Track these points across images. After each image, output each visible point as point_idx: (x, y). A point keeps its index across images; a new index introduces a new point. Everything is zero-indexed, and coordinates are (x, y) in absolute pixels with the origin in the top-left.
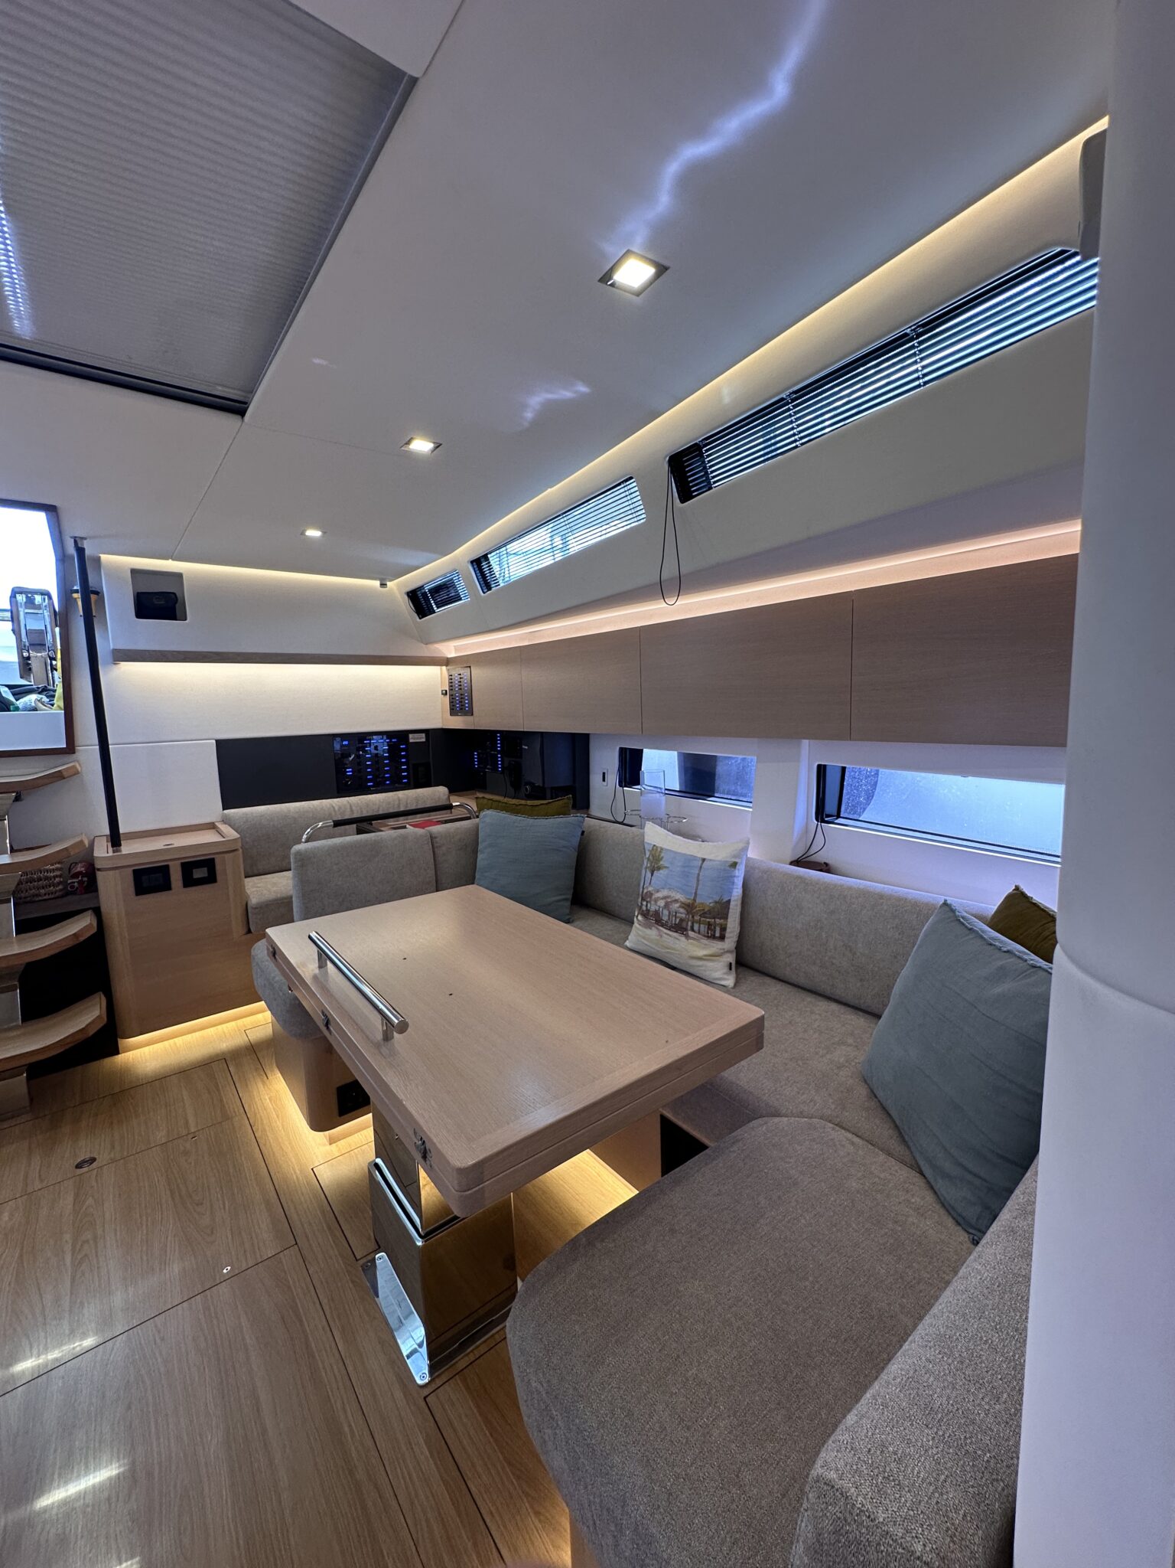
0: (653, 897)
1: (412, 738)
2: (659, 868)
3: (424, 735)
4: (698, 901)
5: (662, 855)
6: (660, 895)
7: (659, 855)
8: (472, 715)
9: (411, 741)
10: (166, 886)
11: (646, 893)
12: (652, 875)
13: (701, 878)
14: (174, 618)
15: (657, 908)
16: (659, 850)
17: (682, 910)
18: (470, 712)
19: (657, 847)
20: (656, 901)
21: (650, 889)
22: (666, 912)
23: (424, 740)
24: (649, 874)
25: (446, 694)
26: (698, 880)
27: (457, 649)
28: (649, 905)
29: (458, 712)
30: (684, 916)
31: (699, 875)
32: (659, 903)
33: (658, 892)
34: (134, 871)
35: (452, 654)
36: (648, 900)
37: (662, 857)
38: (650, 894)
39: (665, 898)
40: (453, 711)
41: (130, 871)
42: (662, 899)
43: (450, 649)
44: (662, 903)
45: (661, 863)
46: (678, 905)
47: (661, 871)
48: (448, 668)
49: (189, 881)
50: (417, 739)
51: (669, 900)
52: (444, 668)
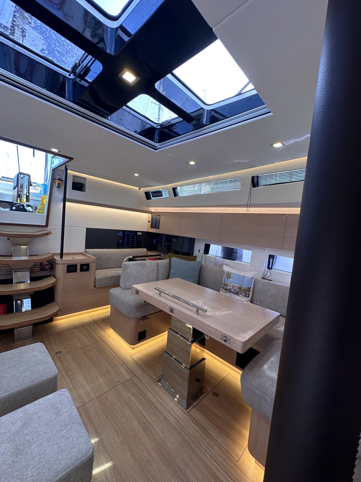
0: (228, 285)
1: (138, 233)
2: (230, 278)
3: (141, 233)
4: (242, 287)
5: (231, 274)
6: (231, 284)
7: (230, 274)
8: (159, 229)
9: (138, 234)
10: (75, 271)
11: (226, 284)
12: (228, 279)
13: (244, 281)
14: (81, 191)
15: (230, 288)
16: (230, 273)
17: (238, 289)
18: (158, 228)
19: (229, 272)
20: (229, 286)
21: (227, 283)
22: (233, 289)
23: (141, 234)
24: (226, 279)
25: (150, 222)
26: (243, 282)
27: (155, 210)
28: (227, 287)
29: (154, 227)
30: (238, 290)
31: (243, 280)
32: (230, 287)
33: (230, 284)
34: (68, 265)
35: (153, 211)
36: (227, 286)
37: (231, 275)
38: (227, 284)
39: (233, 285)
40: (152, 227)
41: (66, 265)
42: (232, 286)
43: (153, 210)
44: (232, 287)
45: (231, 276)
46: (236, 287)
47: (231, 278)
48: (152, 214)
49: (82, 270)
50: (139, 234)
51: (234, 286)
52: (150, 214)
